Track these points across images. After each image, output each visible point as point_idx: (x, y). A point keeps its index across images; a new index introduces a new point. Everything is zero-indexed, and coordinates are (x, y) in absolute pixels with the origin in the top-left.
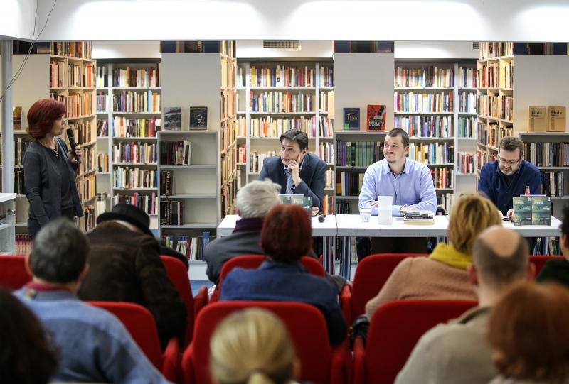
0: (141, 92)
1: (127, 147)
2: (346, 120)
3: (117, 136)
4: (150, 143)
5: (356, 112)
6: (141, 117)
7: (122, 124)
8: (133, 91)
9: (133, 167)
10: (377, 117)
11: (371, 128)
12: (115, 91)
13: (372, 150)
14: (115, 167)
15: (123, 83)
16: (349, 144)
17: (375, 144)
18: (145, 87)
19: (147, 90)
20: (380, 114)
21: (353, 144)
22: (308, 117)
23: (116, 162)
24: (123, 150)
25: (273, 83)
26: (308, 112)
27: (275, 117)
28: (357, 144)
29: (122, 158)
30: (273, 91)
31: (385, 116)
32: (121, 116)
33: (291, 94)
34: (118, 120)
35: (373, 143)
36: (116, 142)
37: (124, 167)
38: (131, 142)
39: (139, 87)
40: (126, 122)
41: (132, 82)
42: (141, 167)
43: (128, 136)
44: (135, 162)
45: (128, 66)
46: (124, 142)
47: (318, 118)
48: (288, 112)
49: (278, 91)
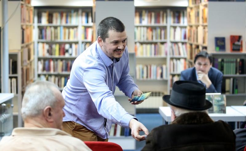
0: (56, 27)
1: (47, 62)
2: (217, 45)
3: (41, 55)
4: (62, 60)
5: (223, 40)
6: (56, 43)
7: (43, 47)
8: (50, 27)
9: (50, 75)
10: (237, 43)
11: (233, 50)
12: (39, 27)
13: (235, 64)
14: (39, 76)
15: (44, 21)
16: (220, 60)
17: (237, 60)
18: (58, 24)
19: (60, 26)
20: (239, 41)
21: (223, 60)
22: (163, 43)
23: (40, 72)
24: (44, 64)
25: (141, 22)
26: (163, 40)
27: (142, 43)
28: (225, 60)
29: (44, 69)
30: (141, 27)
31: (242, 42)
32: (43, 43)
33: (152, 29)
34: (41, 45)
35: (235, 60)
36: (39, 59)
37: (45, 75)
38: (49, 60)
39: (54, 24)
40: (47, 47)
41: (50, 21)
42: (56, 76)
43: (47, 55)
44: (52, 72)
45: (48, 10)
46: (45, 59)
47: (169, 44)
48: (150, 40)
49: (144, 27)
